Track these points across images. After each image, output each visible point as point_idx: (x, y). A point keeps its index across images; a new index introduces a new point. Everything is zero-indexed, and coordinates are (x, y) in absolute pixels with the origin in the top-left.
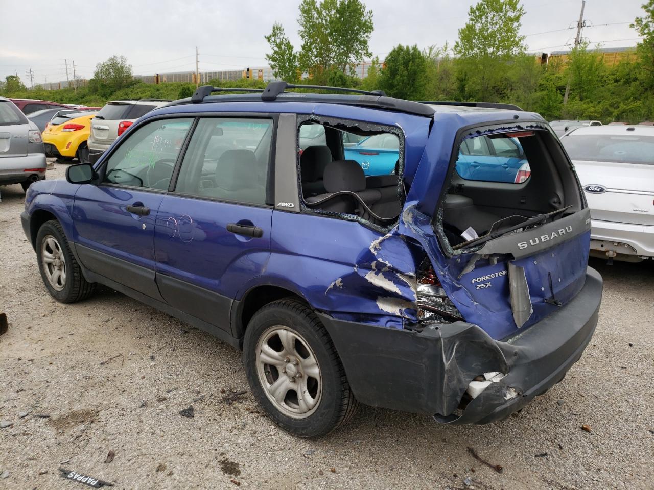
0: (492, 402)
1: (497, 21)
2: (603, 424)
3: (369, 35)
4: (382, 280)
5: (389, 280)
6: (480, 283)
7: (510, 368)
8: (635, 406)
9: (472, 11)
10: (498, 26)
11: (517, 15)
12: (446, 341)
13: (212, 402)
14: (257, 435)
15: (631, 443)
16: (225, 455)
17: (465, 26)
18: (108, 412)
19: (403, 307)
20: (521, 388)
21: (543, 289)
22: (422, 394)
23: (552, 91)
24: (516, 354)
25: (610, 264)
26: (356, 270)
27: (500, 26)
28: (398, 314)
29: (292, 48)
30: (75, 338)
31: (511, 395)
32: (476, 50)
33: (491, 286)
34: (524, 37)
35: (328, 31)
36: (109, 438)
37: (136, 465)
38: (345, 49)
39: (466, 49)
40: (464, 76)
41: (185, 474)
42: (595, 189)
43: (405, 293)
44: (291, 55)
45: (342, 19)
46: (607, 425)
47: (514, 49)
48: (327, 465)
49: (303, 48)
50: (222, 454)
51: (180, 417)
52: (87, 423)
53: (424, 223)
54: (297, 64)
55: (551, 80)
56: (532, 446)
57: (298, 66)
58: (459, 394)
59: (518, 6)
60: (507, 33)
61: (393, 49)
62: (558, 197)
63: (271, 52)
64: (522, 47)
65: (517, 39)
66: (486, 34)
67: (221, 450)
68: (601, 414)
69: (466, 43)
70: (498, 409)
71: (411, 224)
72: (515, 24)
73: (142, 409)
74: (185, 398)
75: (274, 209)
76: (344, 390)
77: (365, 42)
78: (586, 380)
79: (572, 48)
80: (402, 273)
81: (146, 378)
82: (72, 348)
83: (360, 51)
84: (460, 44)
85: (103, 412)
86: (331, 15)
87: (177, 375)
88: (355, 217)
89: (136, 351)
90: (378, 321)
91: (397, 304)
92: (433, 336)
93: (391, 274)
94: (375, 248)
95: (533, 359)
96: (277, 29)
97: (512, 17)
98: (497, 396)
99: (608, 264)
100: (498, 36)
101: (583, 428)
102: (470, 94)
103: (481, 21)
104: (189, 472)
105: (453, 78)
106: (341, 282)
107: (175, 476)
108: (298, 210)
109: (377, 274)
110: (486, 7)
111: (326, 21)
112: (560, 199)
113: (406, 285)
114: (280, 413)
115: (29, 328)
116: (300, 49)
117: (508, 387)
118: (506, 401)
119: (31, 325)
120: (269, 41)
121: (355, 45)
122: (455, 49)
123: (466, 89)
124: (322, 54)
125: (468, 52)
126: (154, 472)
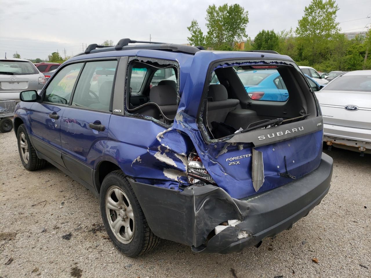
0: (227, 240)
1: (322, 14)
2: (329, 258)
3: (246, 25)
4: (166, 158)
5: (170, 158)
6: (231, 162)
7: (244, 218)
8: (355, 247)
9: (307, 10)
10: (322, 17)
11: (334, 10)
12: (197, 197)
13: (84, 231)
14: (102, 253)
15: (344, 273)
16: (77, 264)
17: (302, 18)
18: (22, 235)
19: (180, 175)
20: (251, 231)
21: (278, 167)
22: (184, 232)
23: (356, 55)
24: (248, 208)
25: (362, 156)
26: (148, 151)
27: (324, 18)
28: (176, 179)
29: (202, 33)
30: (25, 191)
31: (243, 236)
32: (309, 32)
33: (239, 163)
34: (339, 23)
35: (222, 24)
36: (15, 250)
37: (22, 267)
38: (232, 33)
39: (303, 32)
40: (302, 47)
41: (48, 275)
42: (352, 108)
43: (180, 166)
44: (201, 37)
45: (231, 17)
46: (331, 259)
47: (332, 31)
48: (136, 275)
49: (208, 33)
50: (76, 263)
51: (62, 239)
52: (7, 240)
53: (191, 122)
54: (205, 42)
55: (356, 48)
56: (275, 270)
57: (206, 43)
58: (206, 233)
59: (335, 5)
60: (328, 21)
61: (259, 32)
62: (304, 109)
63: (190, 36)
64: (337, 29)
65: (334, 25)
66: (315, 23)
67: (77, 261)
68: (330, 251)
69: (303, 28)
70: (233, 245)
71: (182, 122)
72: (333, 16)
73: (42, 233)
74: (70, 228)
75: (112, 114)
76: (146, 227)
77: (244, 29)
78: (327, 229)
79: (369, 29)
80: (178, 154)
81: (53, 215)
82: (20, 196)
83: (241, 34)
84: (299, 28)
85: (19, 234)
86: (224, 15)
87: (72, 214)
88: (150, 118)
89: (55, 199)
90: (165, 184)
91: (176, 173)
92: (189, 194)
93: (171, 154)
94: (160, 137)
95: (262, 212)
96: (194, 23)
97: (331, 11)
98: (232, 236)
99: (360, 156)
100: (323, 23)
101: (313, 261)
102: (305, 57)
103: (311, 15)
104: (51, 274)
105: (295, 48)
106: (140, 158)
107: (41, 276)
108: (123, 114)
109: (162, 153)
110: (315, 6)
111: (221, 18)
112: (305, 110)
113: (180, 161)
114: (117, 240)
115: (3, 184)
116: (207, 34)
117: (241, 230)
118: (239, 240)
119: (5, 182)
120: (189, 30)
121: (238, 31)
122: (297, 32)
123: (303, 55)
124: (219, 36)
125: (304, 33)
126: (30, 272)
